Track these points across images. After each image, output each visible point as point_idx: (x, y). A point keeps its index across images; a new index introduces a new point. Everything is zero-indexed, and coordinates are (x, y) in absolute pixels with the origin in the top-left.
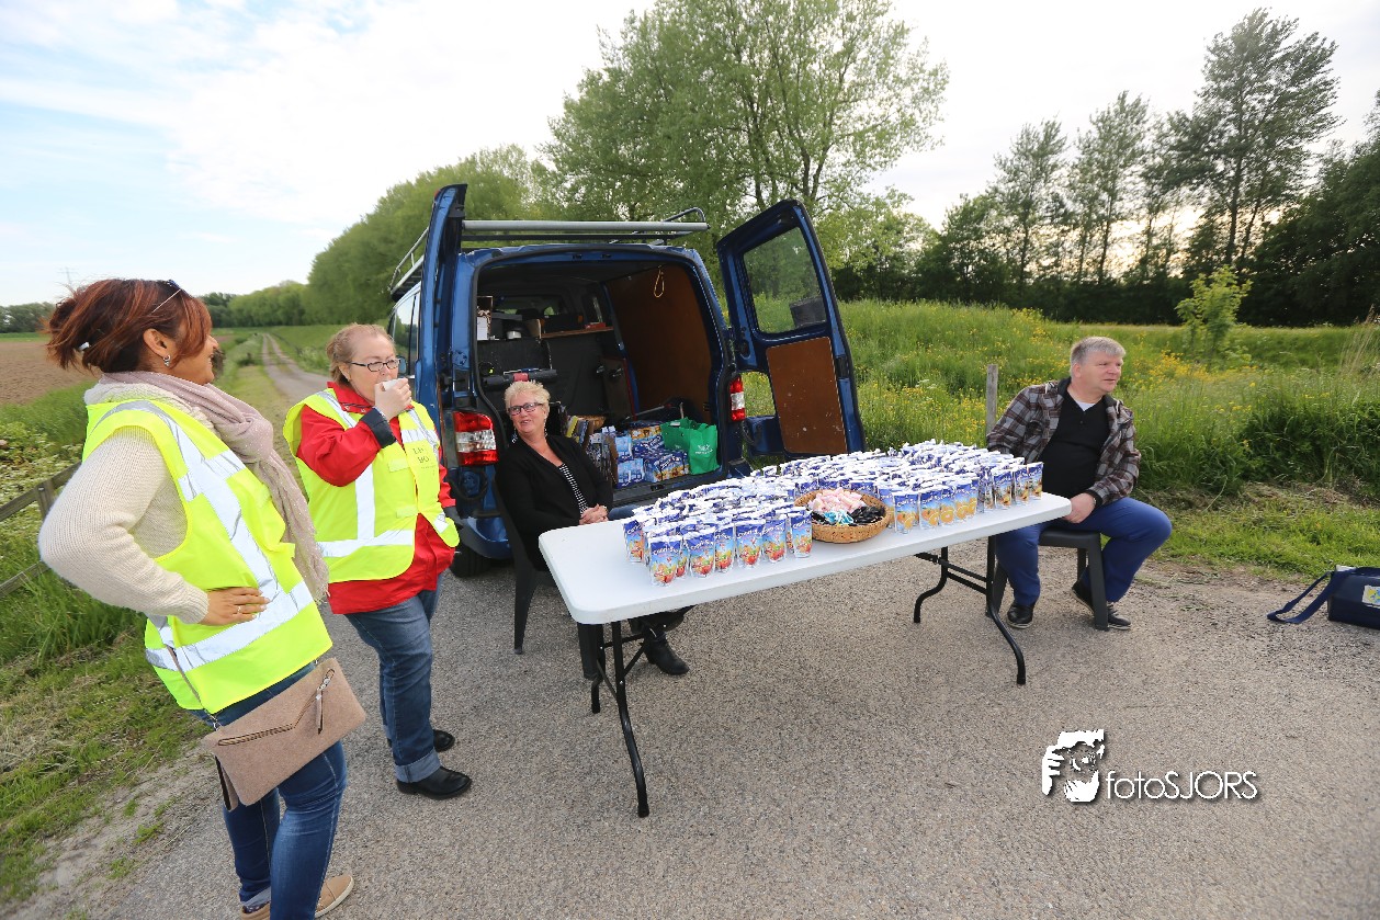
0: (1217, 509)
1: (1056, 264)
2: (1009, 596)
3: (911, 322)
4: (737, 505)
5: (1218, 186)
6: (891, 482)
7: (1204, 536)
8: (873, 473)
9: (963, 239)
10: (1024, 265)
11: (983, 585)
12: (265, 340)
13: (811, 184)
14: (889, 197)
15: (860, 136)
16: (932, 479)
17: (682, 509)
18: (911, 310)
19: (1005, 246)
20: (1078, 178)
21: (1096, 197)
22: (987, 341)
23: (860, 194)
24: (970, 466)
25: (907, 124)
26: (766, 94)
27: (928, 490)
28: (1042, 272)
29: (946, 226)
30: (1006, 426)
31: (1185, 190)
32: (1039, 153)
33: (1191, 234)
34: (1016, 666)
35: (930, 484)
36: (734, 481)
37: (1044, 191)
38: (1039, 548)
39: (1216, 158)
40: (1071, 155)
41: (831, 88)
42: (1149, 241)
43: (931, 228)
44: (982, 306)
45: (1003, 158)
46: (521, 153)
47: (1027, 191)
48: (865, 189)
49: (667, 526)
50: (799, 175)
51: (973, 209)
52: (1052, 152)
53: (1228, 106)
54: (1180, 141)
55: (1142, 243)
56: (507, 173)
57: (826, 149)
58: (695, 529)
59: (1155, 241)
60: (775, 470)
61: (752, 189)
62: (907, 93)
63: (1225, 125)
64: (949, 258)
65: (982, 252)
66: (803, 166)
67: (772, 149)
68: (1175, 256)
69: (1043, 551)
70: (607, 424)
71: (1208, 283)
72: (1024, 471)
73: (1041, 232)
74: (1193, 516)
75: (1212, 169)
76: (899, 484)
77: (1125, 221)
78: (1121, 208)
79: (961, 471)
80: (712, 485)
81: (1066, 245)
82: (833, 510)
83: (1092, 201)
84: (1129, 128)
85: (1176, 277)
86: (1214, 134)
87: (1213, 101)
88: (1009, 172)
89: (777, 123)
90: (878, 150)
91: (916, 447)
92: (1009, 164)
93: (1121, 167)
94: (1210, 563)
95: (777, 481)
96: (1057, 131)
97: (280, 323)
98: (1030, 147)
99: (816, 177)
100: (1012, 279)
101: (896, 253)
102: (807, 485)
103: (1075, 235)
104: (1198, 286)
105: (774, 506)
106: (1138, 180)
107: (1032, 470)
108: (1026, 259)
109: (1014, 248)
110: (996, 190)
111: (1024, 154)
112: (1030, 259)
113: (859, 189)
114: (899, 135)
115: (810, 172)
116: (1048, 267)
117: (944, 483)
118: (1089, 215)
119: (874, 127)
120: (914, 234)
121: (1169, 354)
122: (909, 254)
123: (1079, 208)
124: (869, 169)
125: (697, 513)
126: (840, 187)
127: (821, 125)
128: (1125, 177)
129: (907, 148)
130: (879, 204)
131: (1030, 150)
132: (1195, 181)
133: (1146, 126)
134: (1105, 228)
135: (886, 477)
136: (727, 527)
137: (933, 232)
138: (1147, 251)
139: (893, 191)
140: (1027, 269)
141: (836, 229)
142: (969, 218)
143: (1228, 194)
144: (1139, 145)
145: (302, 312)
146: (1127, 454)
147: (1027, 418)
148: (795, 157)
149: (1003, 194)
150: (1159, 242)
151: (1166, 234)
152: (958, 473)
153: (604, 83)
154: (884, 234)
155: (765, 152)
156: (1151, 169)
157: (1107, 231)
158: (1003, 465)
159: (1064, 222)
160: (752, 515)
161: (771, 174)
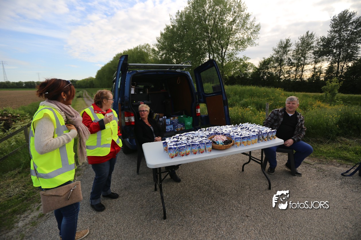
0: (329, 144)
1: (289, 76)
2: (268, 165)
3: (248, 91)
4: (192, 138)
5: (334, 56)
6: (235, 134)
7: (325, 151)
8: (230, 131)
9: (264, 69)
10: (280, 76)
11: (260, 162)
12: (84, 92)
13: (223, 55)
14: (244, 58)
15: (236, 42)
16: (245, 133)
17: (178, 139)
18: (248, 88)
19: (275, 71)
20: (295, 54)
21: (300, 58)
22: (268, 96)
23: (236, 57)
24: (256, 130)
25: (249, 39)
26: (212, 31)
27: (244, 136)
28: (285, 78)
29: (259, 66)
30: (269, 119)
31: (325, 57)
32: (285, 47)
33: (326, 69)
34: (268, 184)
35: (245, 134)
36: (193, 132)
37: (286, 57)
38: (276, 152)
39: (333, 49)
40: (293, 48)
41: (229, 29)
42: (315, 70)
43: (255, 66)
44: (267, 87)
45: (275, 48)
46: (149, 46)
47: (281, 57)
48: (237, 56)
49: (174, 143)
50: (220, 52)
51: (266, 61)
52: (288, 47)
53: (337, 35)
54: (323, 44)
55: (313, 71)
56: (146, 51)
57: (227, 45)
58: (180, 144)
59: (316, 70)
60: (205, 129)
61: (208, 56)
62: (249, 32)
63: (336, 40)
64: (260, 74)
65: (269, 73)
66: (221, 50)
67: (213, 46)
68: (322, 74)
69: (278, 154)
70: (164, 116)
71: (331, 82)
72: (271, 132)
73: (285, 68)
74: (322, 145)
75: (333, 51)
76: (237, 135)
77: (308, 65)
78: (307, 61)
79: (254, 131)
80: (187, 133)
81: (292, 71)
82: (219, 141)
83: (299, 59)
84: (309, 41)
85: (322, 80)
86: (333, 42)
87: (333, 34)
88: (276, 52)
89: (215, 39)
90: (241, 46)
91: (243, 124)
92: (276, 50)
93: (307, 51)
94: (326, 159)
95: (205, 132)
96: (290, 41)
97: (88, 87)
98: (282, 45)
99: (225, 53)
100: (277, 80)
101: (245, 73)
102: (212, 134)
103: (294, 69)
104: (328, 83)
105: (202, 139)
106: (312, 54)
107: (273, 132)
108: (281, 75)
109: (277, 72)
110: (273, 57)
111: (280, 47)
112: (282, 75)
113: (236, 56)
114: (247, 42)
115: (223, 52)
116: (287, 77)
117: (249, 135)
118: (298, 63)
119: (240, 40)
120: (250, 68)
121: (319, 101)
122: (249, 73)
123: (295, 62)
124: (238, 51)
125: (182, 140)
126: (231, 55)
127: (226, 39)
128: (308, 54)
129: (249, 46)
130: (241, 60)
131: (282, 46)
132: (328, 55)
133: (314, 40)
134: (302, 67)
135: (234, 132)
136: (189, 144)
137: (256, 67)
138: (314, 73)
139: (245, 57)
140: (281, 77)
141: (230, 66)
142: (265, 64)
143: (337, 58)
144: (312, 45)
145: (93, 85)
146: (302, 128)
147: (274, 118)
148: (219, 48)
149: (275, 58)
150: (317, 71)
151: (319, 69)
152: (253, 132)
153: (171, 29)
154: (242, 67)
155: (212, 46)
156: (315, 51)
157: (303, 67)
158: (265, 130)
159: (291, 65)
160: (197, 141)
161: (213, 52)
